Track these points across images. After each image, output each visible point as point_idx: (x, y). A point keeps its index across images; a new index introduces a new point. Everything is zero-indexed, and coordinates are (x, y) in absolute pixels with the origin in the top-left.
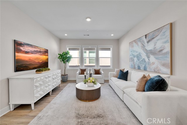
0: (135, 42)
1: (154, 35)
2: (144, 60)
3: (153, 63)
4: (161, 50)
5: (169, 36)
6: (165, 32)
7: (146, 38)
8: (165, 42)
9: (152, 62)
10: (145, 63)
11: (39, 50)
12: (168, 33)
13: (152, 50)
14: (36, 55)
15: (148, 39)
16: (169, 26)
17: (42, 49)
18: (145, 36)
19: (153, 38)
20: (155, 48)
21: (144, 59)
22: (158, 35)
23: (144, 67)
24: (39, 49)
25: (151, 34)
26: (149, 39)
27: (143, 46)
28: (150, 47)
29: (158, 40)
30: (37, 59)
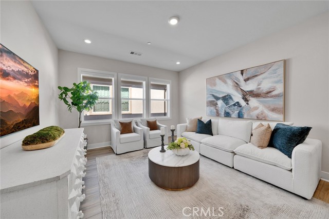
0: (220, 79)
1: (258, 72)
2: (238, 104)
3: (256, 108)
4: (270, 92)
5: (282, 75)
6: (277, 69)
7: (242, 75)
8: (277, 82)
9: (254, 107)
10: (240, 108)
11: (25, 70)
12: (281, 71)
13: (253, 91)
14: (21, 82)
15: (245, 76)
16: (282, 63)
17: (29, 67)
18: (240, 72)
19: (256, 76)
20: (259, 88)
21: (238, 102)
22: (264, 73)
23: (239, 113)
24: (26, 67)
25: (253, 70)
26: (249, 76)
27: (237, 85)
28: (250, 86)
29: (264, 79)
30: (23, 95)
